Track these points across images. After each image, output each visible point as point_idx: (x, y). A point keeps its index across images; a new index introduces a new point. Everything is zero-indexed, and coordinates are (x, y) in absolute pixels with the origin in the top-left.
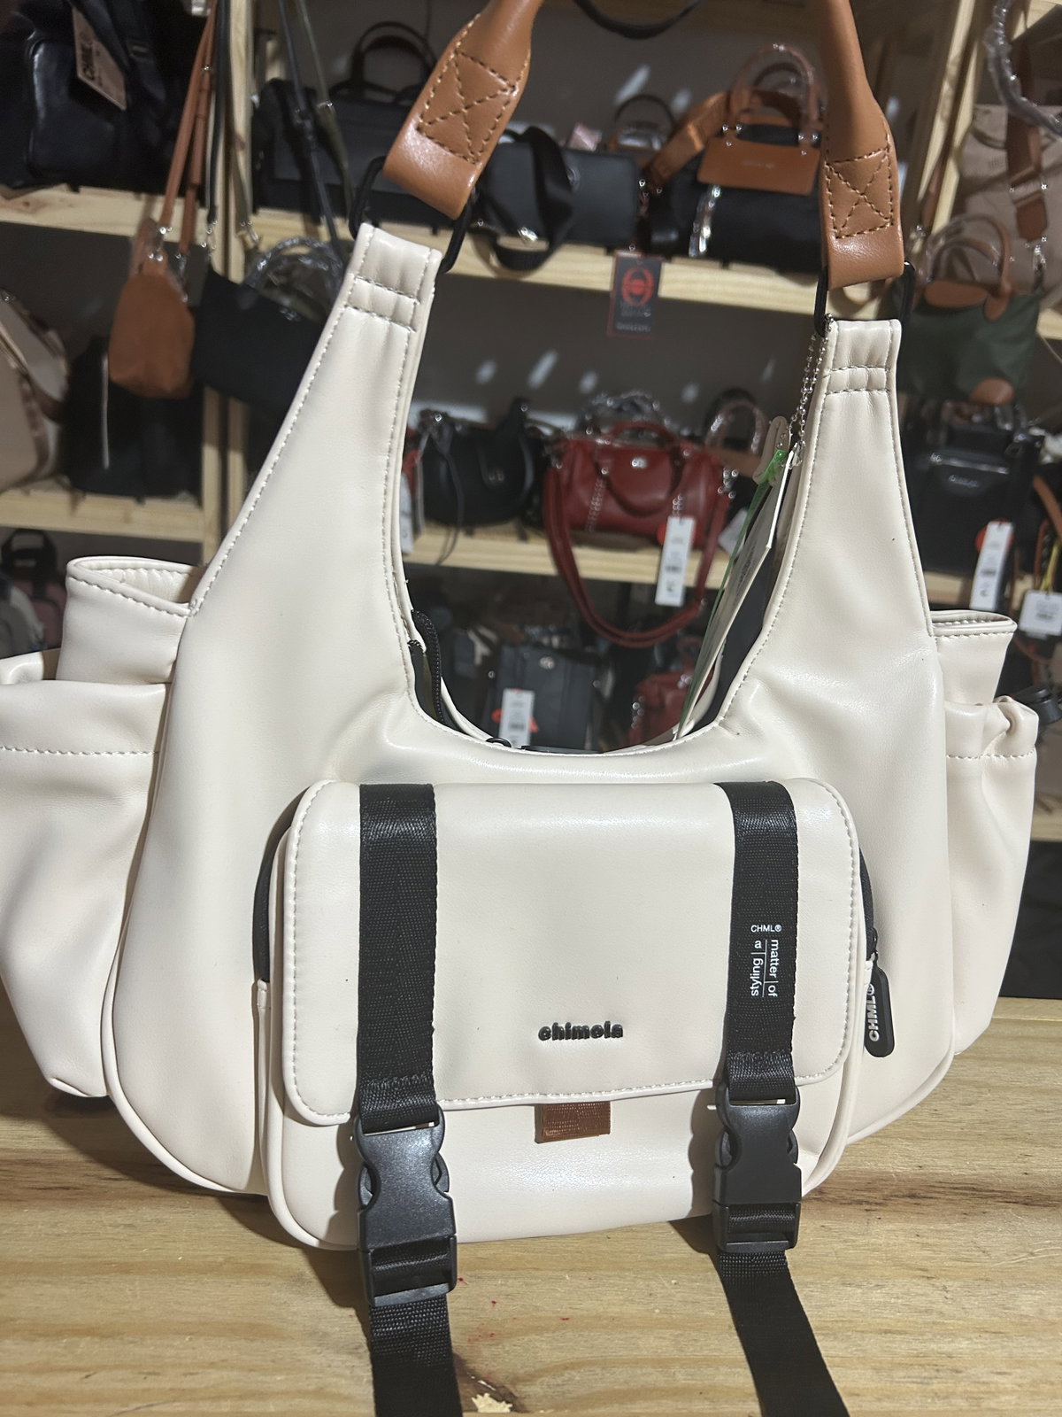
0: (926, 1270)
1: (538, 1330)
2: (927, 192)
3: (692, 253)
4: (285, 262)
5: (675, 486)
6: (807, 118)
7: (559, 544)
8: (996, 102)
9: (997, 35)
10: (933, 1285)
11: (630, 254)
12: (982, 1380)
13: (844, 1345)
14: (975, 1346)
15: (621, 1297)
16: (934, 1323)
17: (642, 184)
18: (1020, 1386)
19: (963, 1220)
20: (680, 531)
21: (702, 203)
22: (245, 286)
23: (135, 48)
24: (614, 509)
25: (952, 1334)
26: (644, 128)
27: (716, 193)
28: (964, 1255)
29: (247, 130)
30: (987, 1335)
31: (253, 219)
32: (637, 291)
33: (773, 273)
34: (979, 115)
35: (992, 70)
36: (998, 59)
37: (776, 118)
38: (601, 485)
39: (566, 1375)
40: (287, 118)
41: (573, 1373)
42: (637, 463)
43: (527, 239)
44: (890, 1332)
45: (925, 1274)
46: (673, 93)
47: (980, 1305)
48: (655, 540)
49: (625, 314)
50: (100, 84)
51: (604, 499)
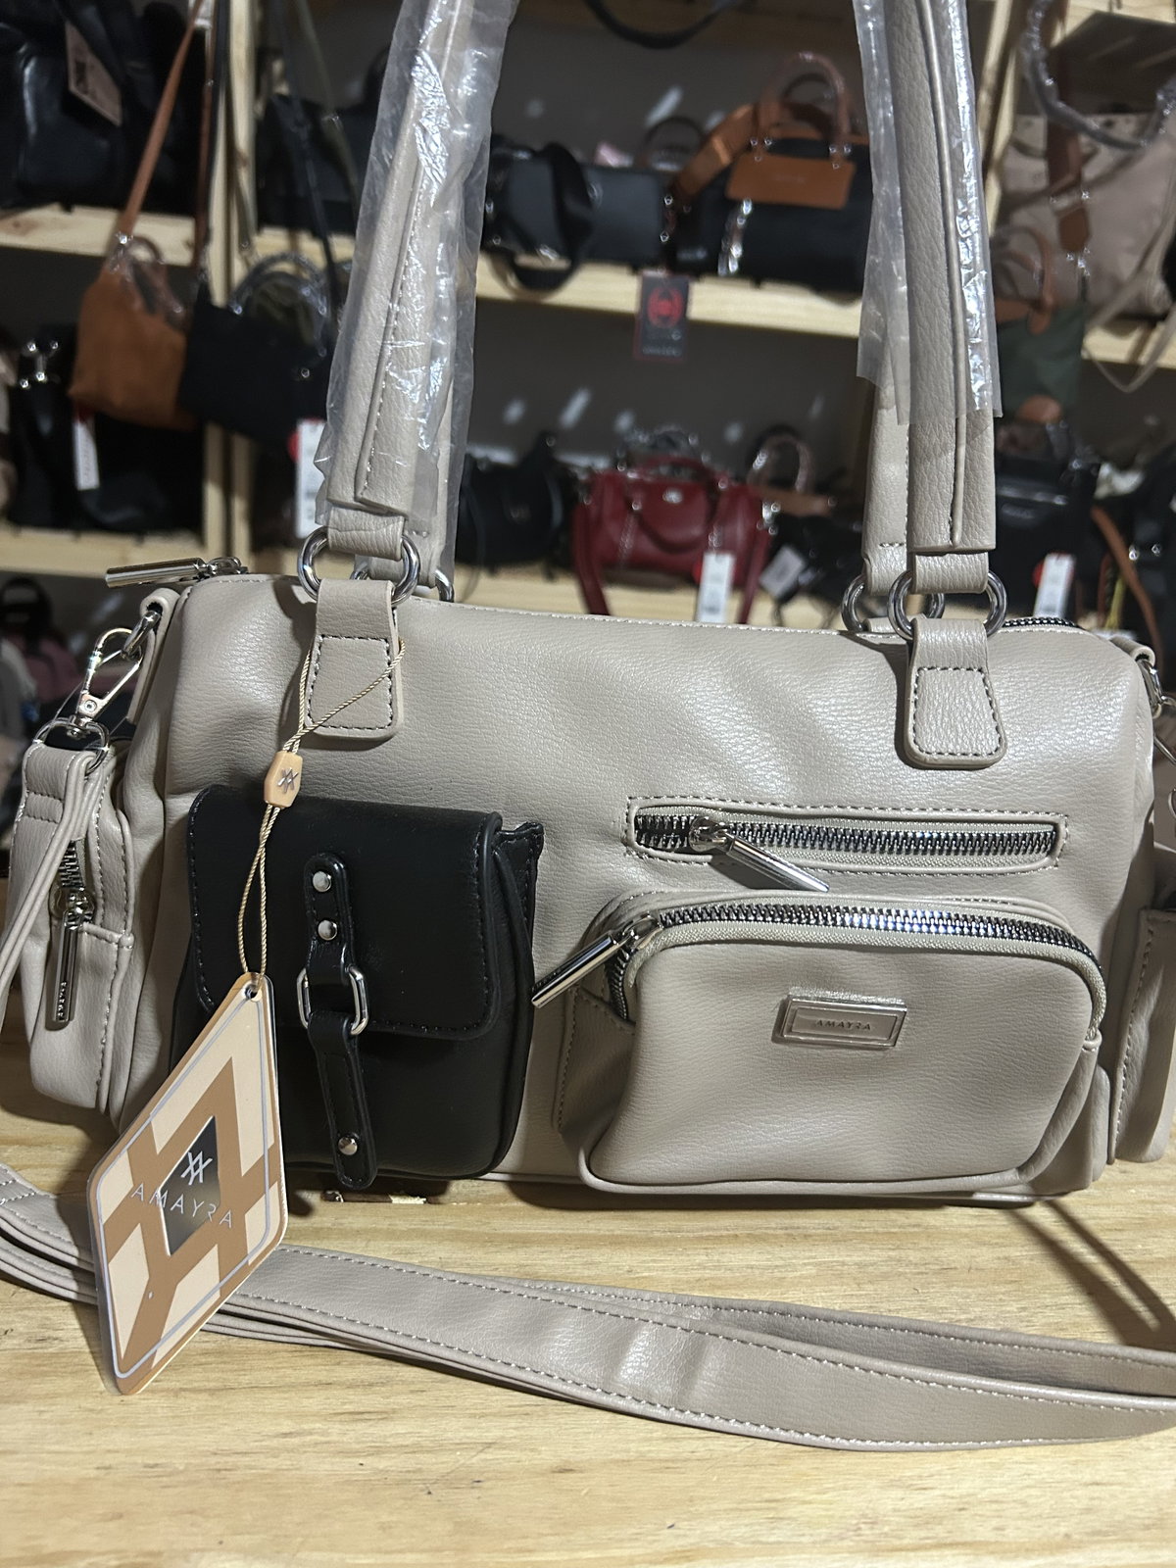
3: (721, 271)
5: (712, 518)
6: (838, 130)
7: (589, 583)
8: (1035, 113)
11: (658, 274)
17: (668, 202)
21: (731, 220)
24: (648, 547)
26: (674, 150)
27: (746, 209)
29: (250, 147)
31: (257, 239)
32: (664, 312)
33: (808, 292)
34: (1019, 126)
35: (1029, 76)
36: (1034, 64)
37: (807, 132)
38: (631, 522)
43: (547, 258)
46: (706, 115)
48: (690, 579)
49: (652, 336)
50: (94, 97)
51: (636, 535)
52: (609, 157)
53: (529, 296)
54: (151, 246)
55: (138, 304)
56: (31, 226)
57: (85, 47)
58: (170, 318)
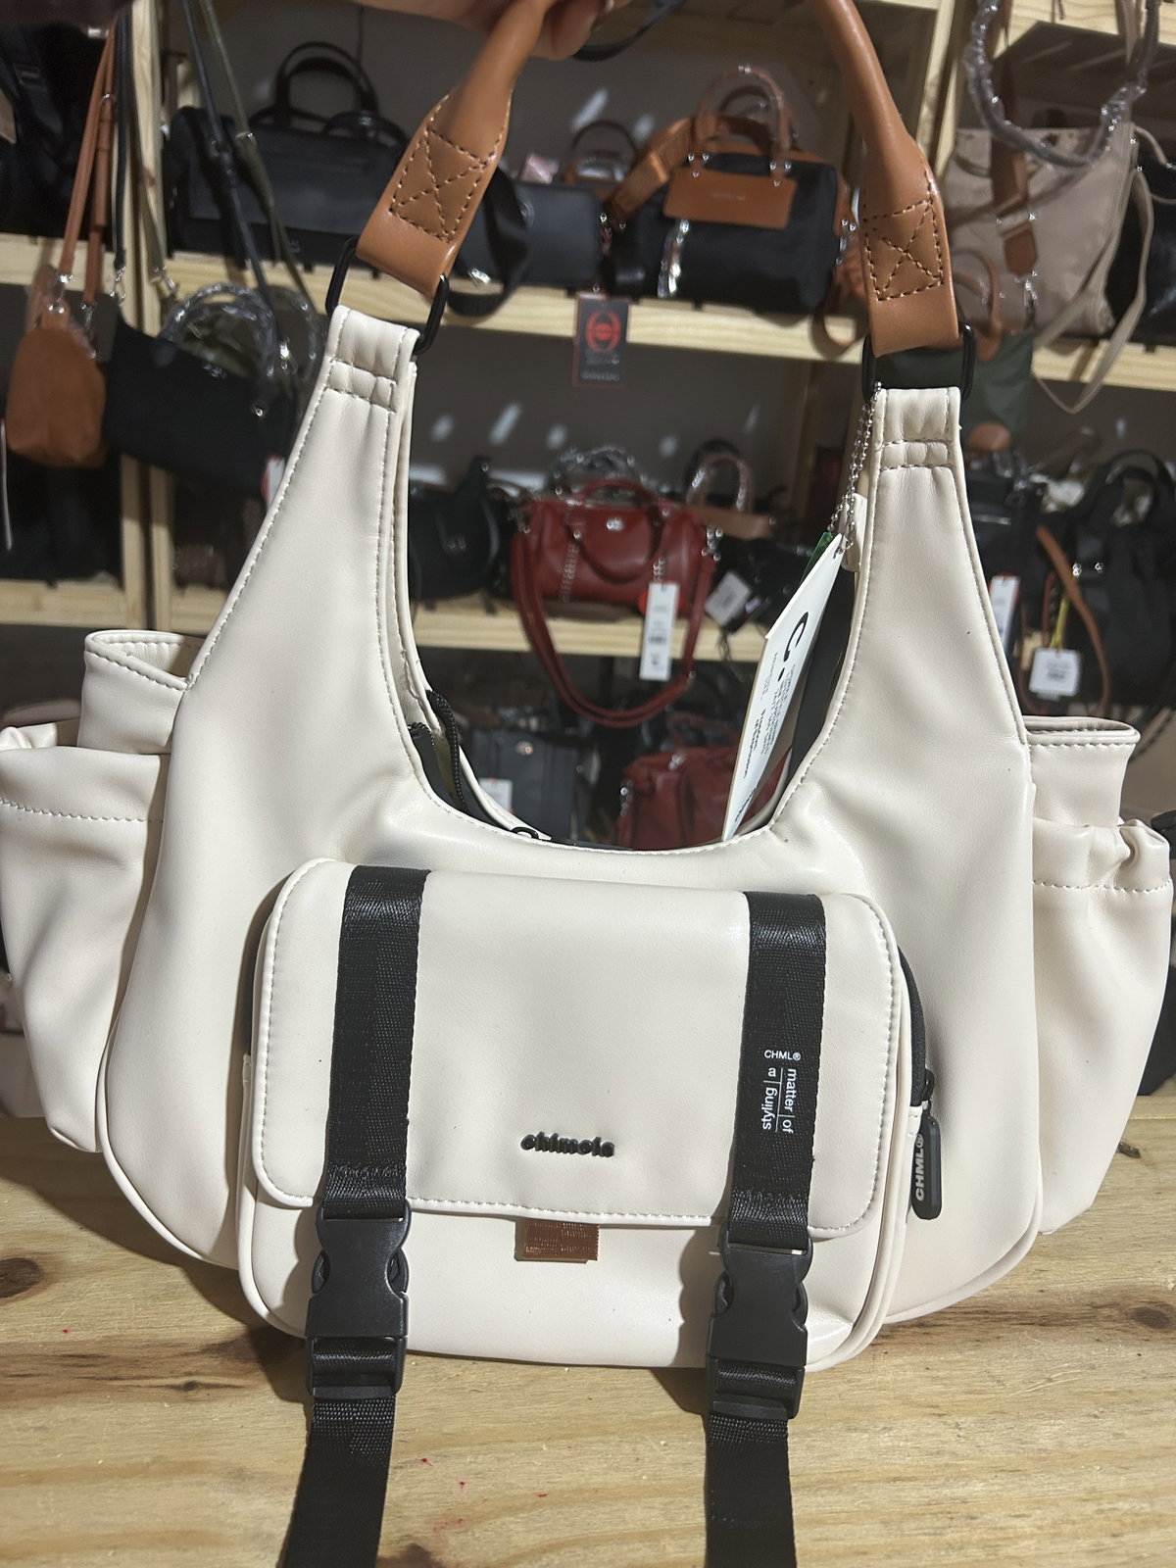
0: (938, 1407)
1: (512, 1510)
3: (661, 293)
4: (207, 312)
5: (655, 549)
6: (778, 146)
7: (530, 616)
8: (977, 126)
9: (976, 54)
10: (945, 1423)
11: (594, 296)
12: (998, 1526)
13: (850, 1498)
14: (991, 1488)
15: (605, 1465)
16: (946, 1465)
17: (604, 219)
18: (1039, 1528)
19: (976, 1348)
20: (663, 598)
21: (669, 239)
22: (161, 340)
23: (25, 74)
24: (589, 576)
25: (967, 1476)
26: (605, 157)
27: (684, 228)
28: (978, 1386)
29: (156, 163)
30: (1003, 1475)
31: (168, 264)
32: (603, 337)
33: (749, 314)
34: (962, 140)
35: (973, 91)
36: (979, 80)
37: (745, 146)
38: (574, 550)
39: (544, 1559)
40: (202, 150)
41: (552, 1556)
42: (614, 525)
43: (479, 281)
44: (899, 1479)
45: (937, 1411)
46: (634, 121)
47: (996, 1441)
48: (636, 609)
49: (591, 361)
51: (579, 565)
52: (538, 170)
53: (462, 322)
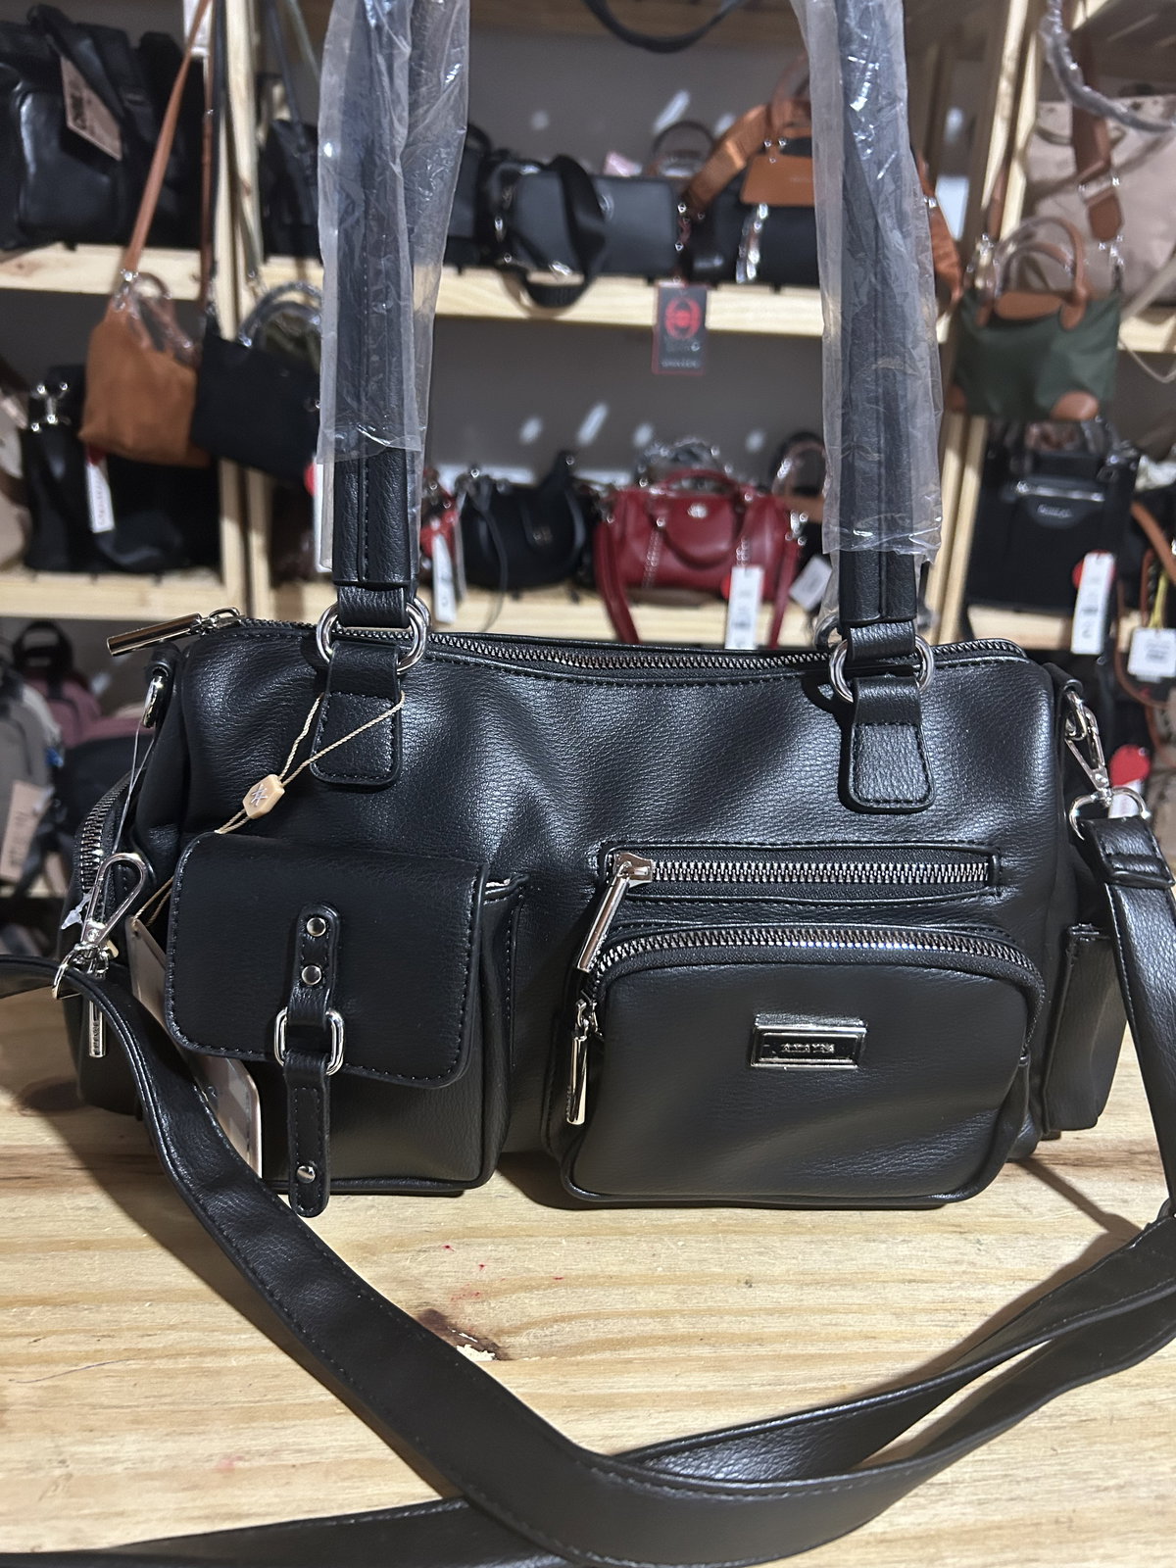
0: (960, 1227)
1: (529, 1289)
2: (992, 200)
3: (739, 278)
5: (739, 531)
7: (614, 604)
8: (1060, 99)
9: (1053, 24)
10: (966, 1239)
11: (675, 284)
15: (621, 1258)
16: (964, 1272)
17: (682, 210)
19: (1005, 1181)
20: (747, 582)
21: (747, 225)
24: (673, 564)
25: (985, 1284)
26: (685, 156)
27: (763, 212)
28: (1004, 1211)
29: (253, 175)
31: (263, 269)
32: (682, 323)
34: (1042, 113)
35: (1051, 62)
36: (1056, 48)
38: (656, 540)
39: (555, 1327)
41: (563, 1325)
42: (697, 512)
43: (560, 274)
44: (914, 1281)
45: (958, 1229)
46: (715, 119)
47: (1017, 1256)
48: (718, 594)
50: (92, 133)
51: (662, 553)
52: (619, 167)
53: (543, 314)
54: (157, 282)
55: (146, 342)
56: (35, 267)
57: (81, 81)
58: (179, 356)
